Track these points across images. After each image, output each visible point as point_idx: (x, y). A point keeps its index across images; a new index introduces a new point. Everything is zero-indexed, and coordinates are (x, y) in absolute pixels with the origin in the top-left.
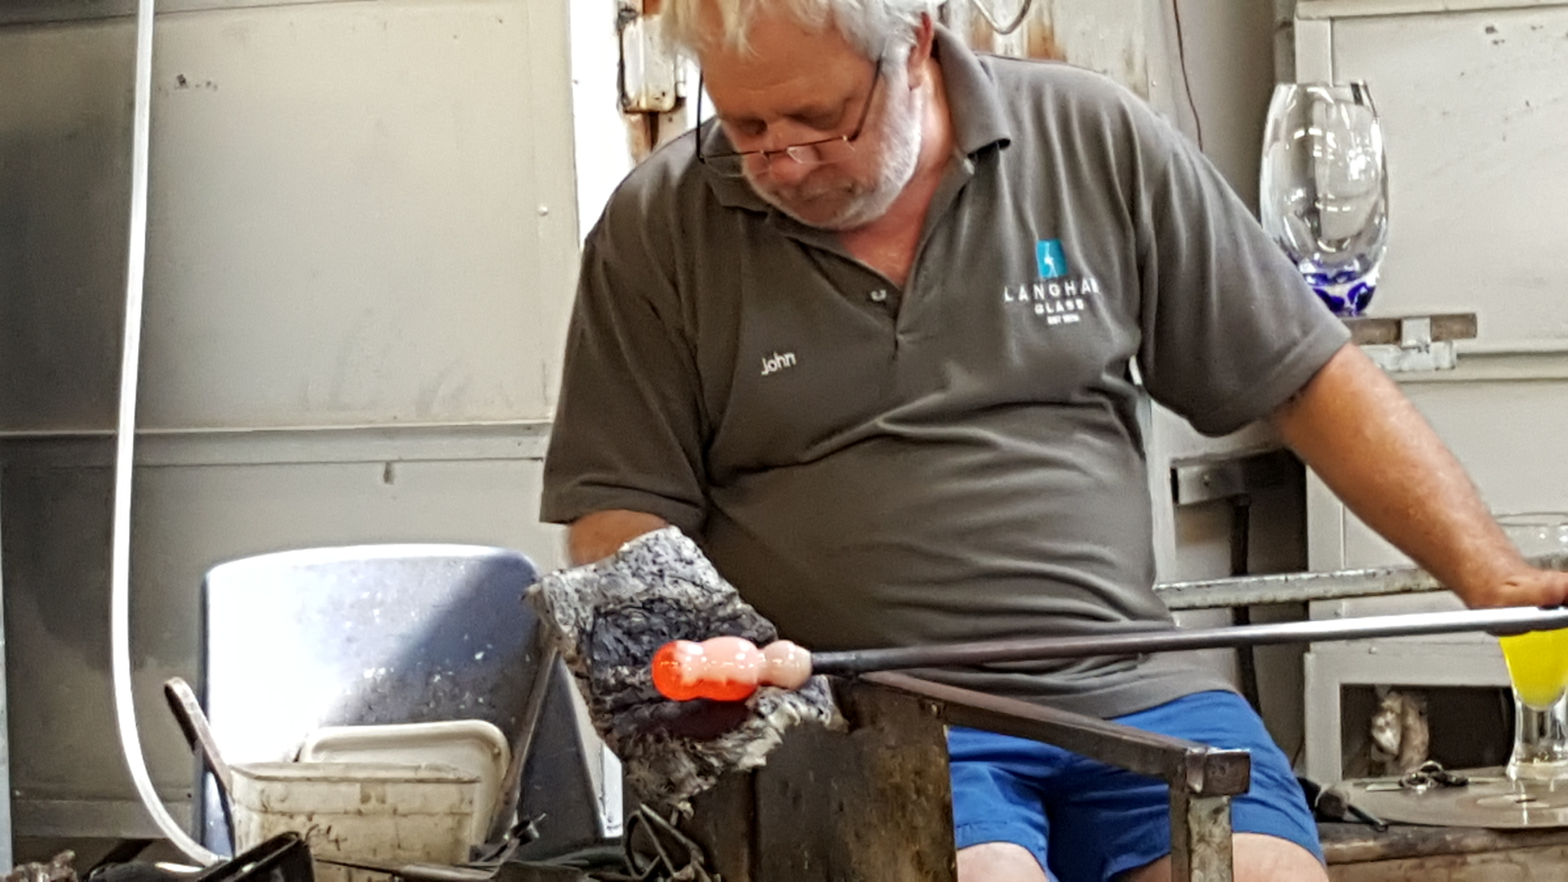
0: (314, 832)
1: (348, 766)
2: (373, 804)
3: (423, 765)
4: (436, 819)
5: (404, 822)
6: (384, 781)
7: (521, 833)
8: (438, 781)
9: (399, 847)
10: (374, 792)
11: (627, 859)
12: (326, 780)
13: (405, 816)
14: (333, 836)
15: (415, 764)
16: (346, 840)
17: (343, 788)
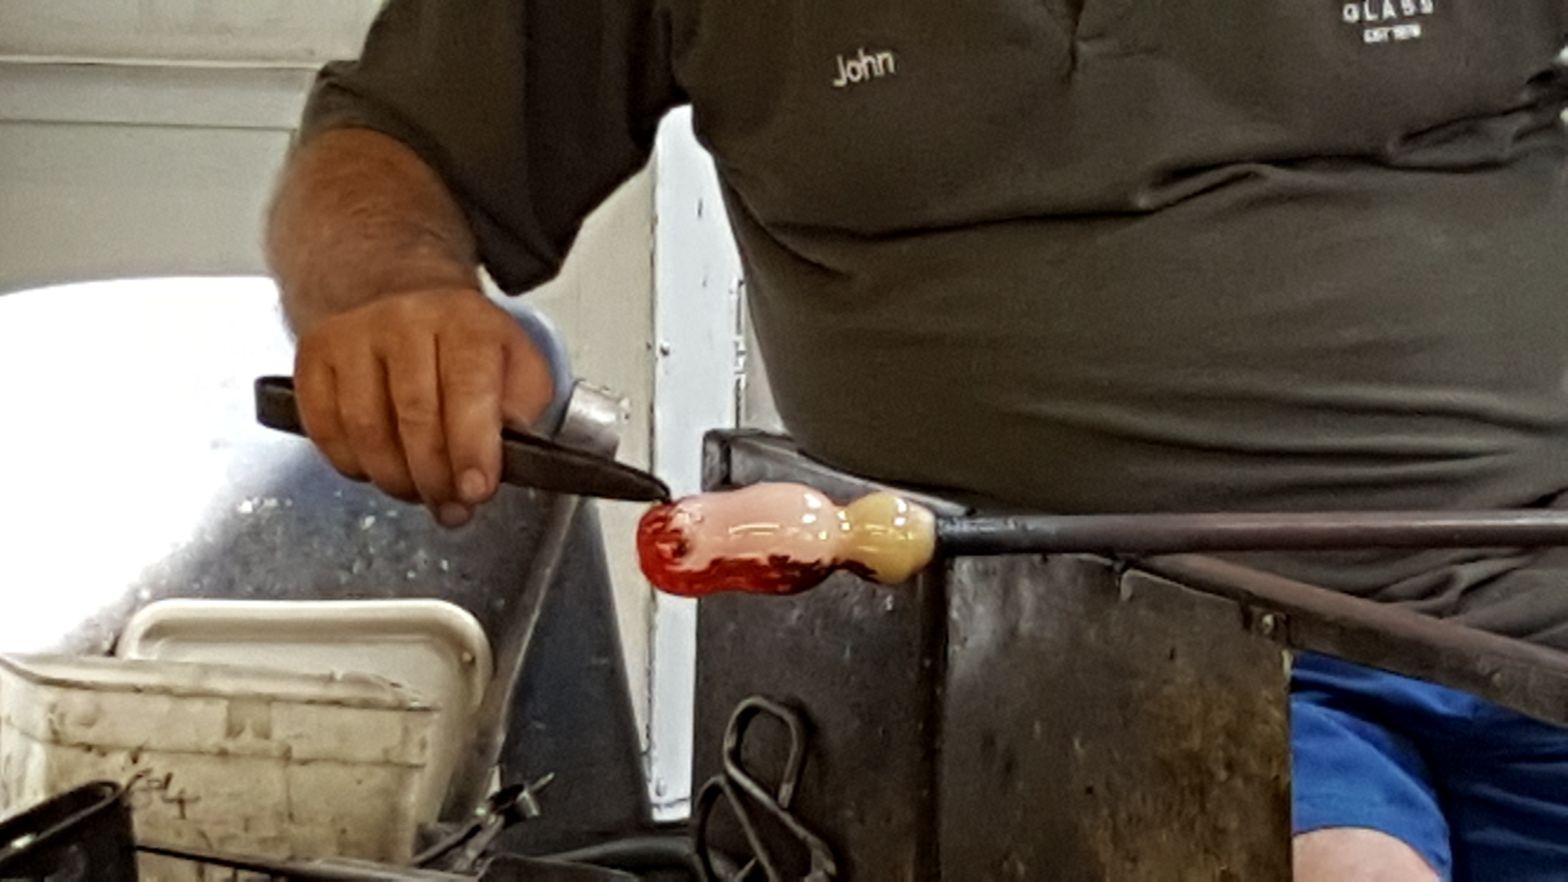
0: (141, 783)
1: (206, 669)
2: (247, 739)
3: (339, 676)
4: (359, 772)
5: (302, 775)
6: (270, 700)
7: (507, 805)
8: (366, 705)
9: (291, 816)
10: (252, 716)
11: (696, 860)
12: (166, 691)
13: (304, 762)
14: (173, 791)
15: (326, 671)
16: (197, 799)
17: (197, 707)
